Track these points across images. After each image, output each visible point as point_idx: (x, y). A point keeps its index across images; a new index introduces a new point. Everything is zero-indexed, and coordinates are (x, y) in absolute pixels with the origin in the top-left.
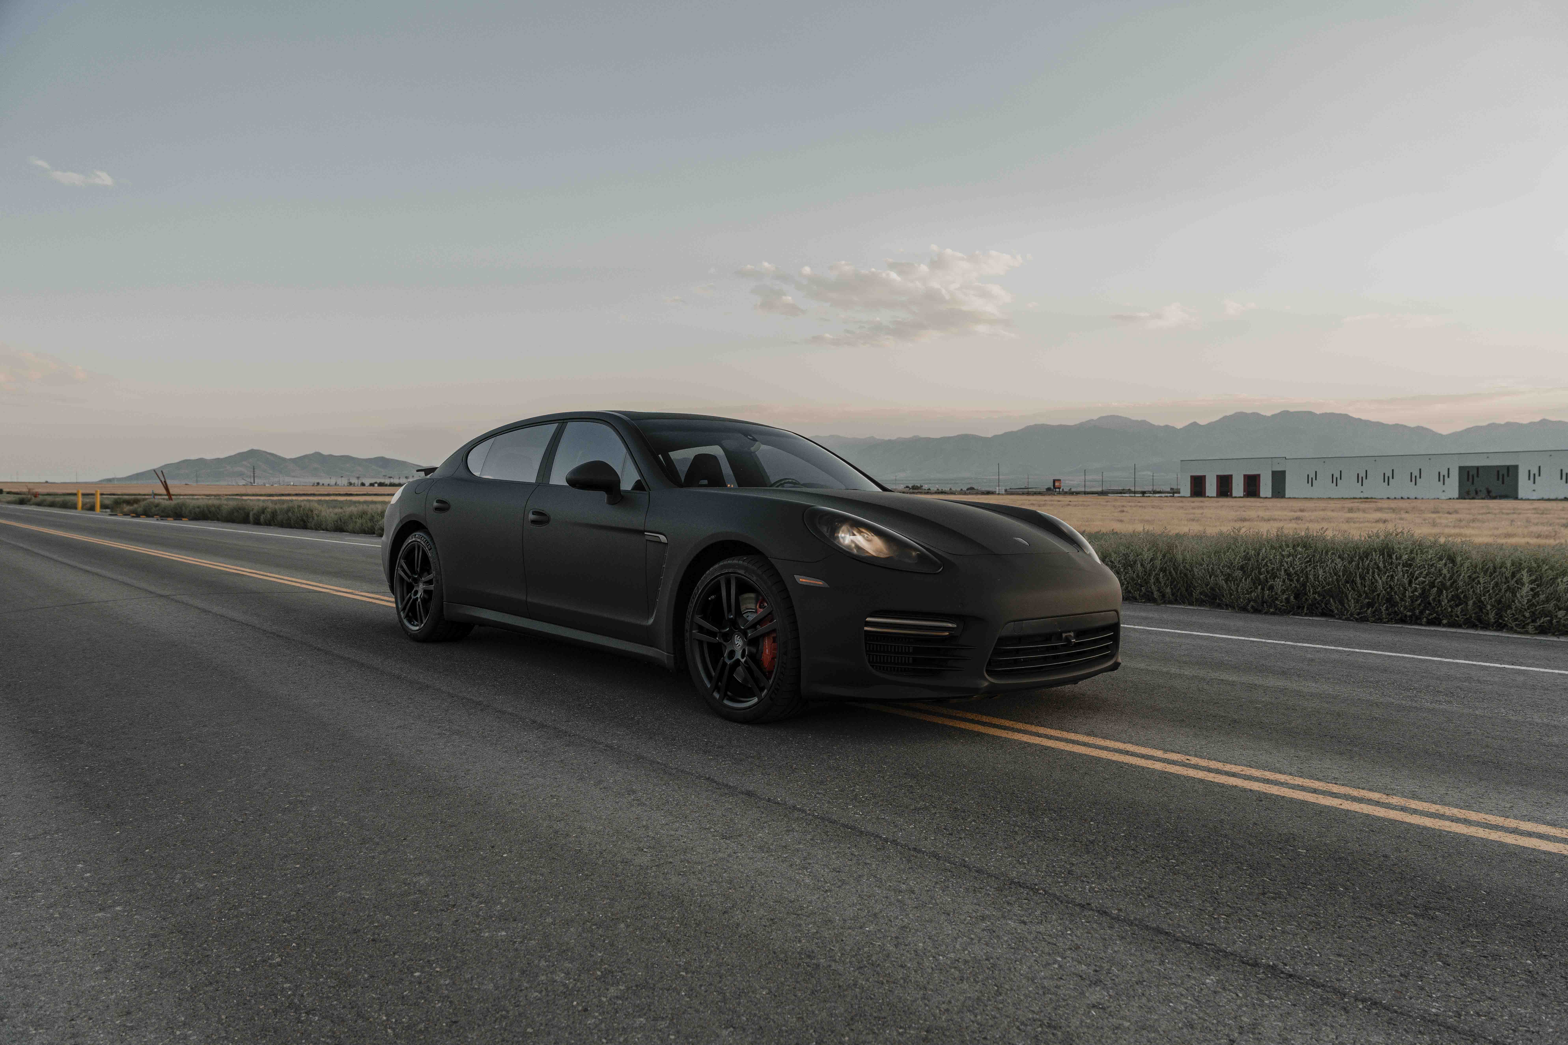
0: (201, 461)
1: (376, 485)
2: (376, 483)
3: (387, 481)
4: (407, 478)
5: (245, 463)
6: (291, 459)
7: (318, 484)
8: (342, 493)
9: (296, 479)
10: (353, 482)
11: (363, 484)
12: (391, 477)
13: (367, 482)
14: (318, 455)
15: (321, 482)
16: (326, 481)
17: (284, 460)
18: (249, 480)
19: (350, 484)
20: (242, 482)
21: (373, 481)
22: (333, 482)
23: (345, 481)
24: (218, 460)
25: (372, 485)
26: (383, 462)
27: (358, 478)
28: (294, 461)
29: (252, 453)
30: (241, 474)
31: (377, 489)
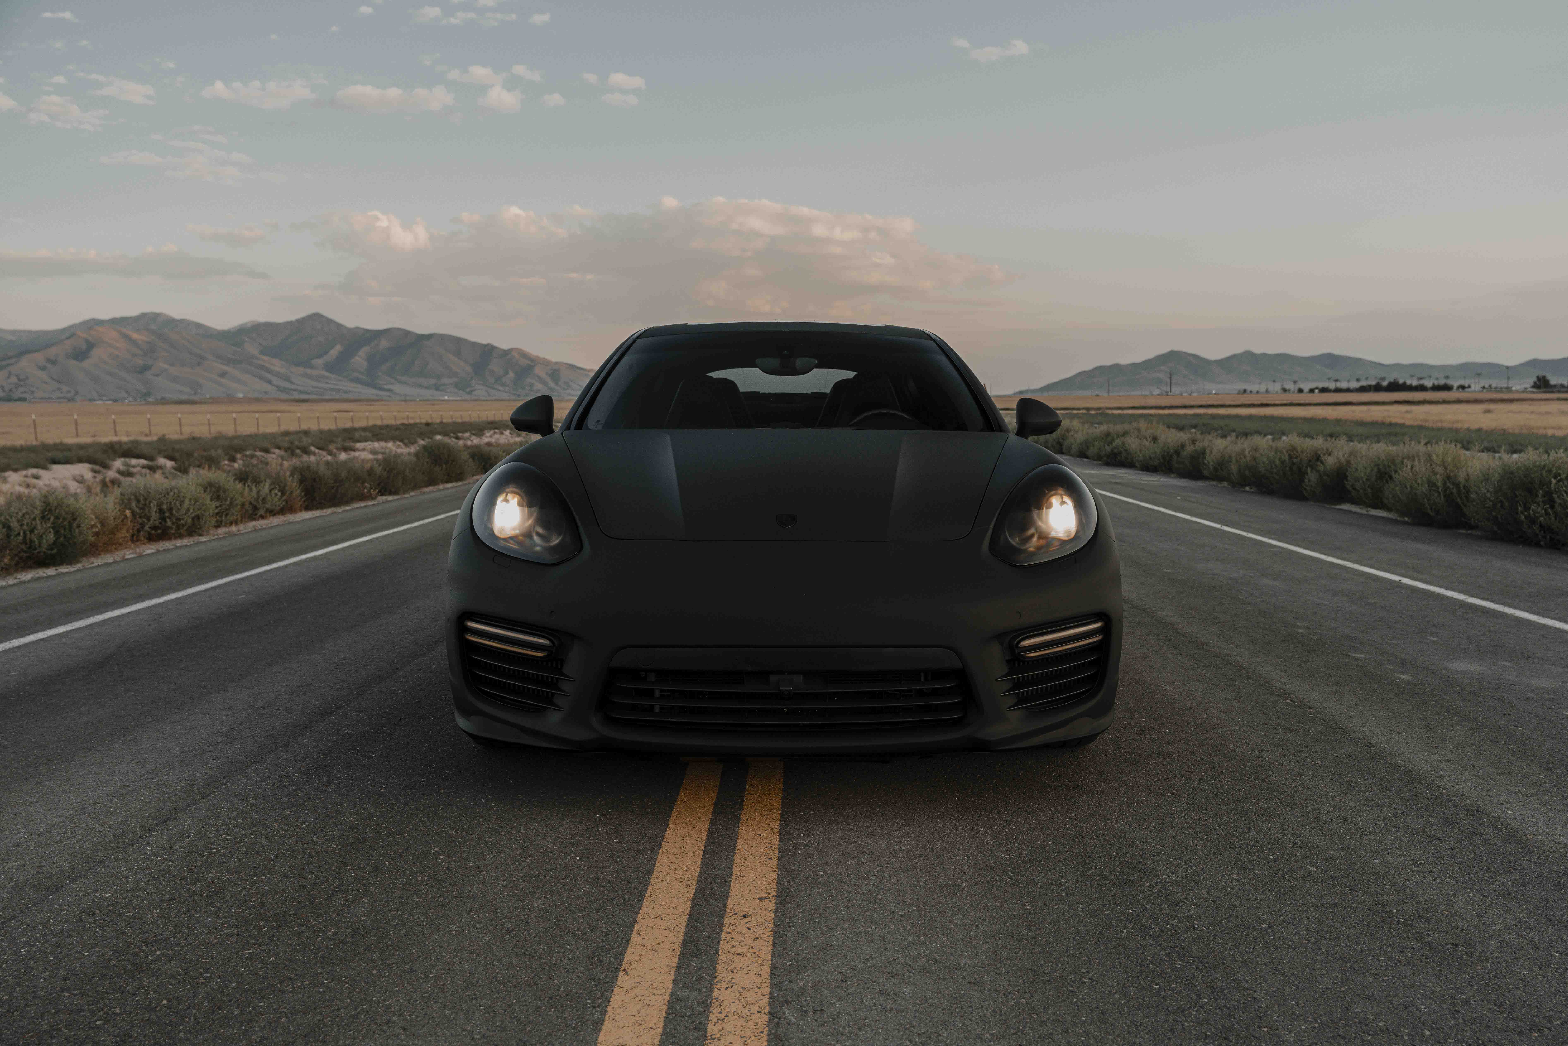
0: (1116, 366)
1: (1317, 391)
2: (1317, 388)
3: (1332, 386)
4: (1358, 380)
5: (1163, 368)
6: (1216, 361)
7: (1245, 391)
8: (1256, 403)
9: (1220, 386)
10: (1287, 387)
11: (1300, 391)
12: (1336, 381)
13: (1306, 387)
14: (1248, 354)
15: (1249, 387)
16: (1255, 388)
17: (1208, 362)
18: (1164, 388)
19: (1285, 390)
20: (1156, 392)
21: (1313, 385)
22: (1263, 388)
23: (1277, 387)
24: (1134, 365)
25: (1312, 391)
26: (1331, 360)
27: (1295, 382)
28: (1221, 363)
29: (1173, 356)
30: (1160, 381)
31: (1318, 397)
